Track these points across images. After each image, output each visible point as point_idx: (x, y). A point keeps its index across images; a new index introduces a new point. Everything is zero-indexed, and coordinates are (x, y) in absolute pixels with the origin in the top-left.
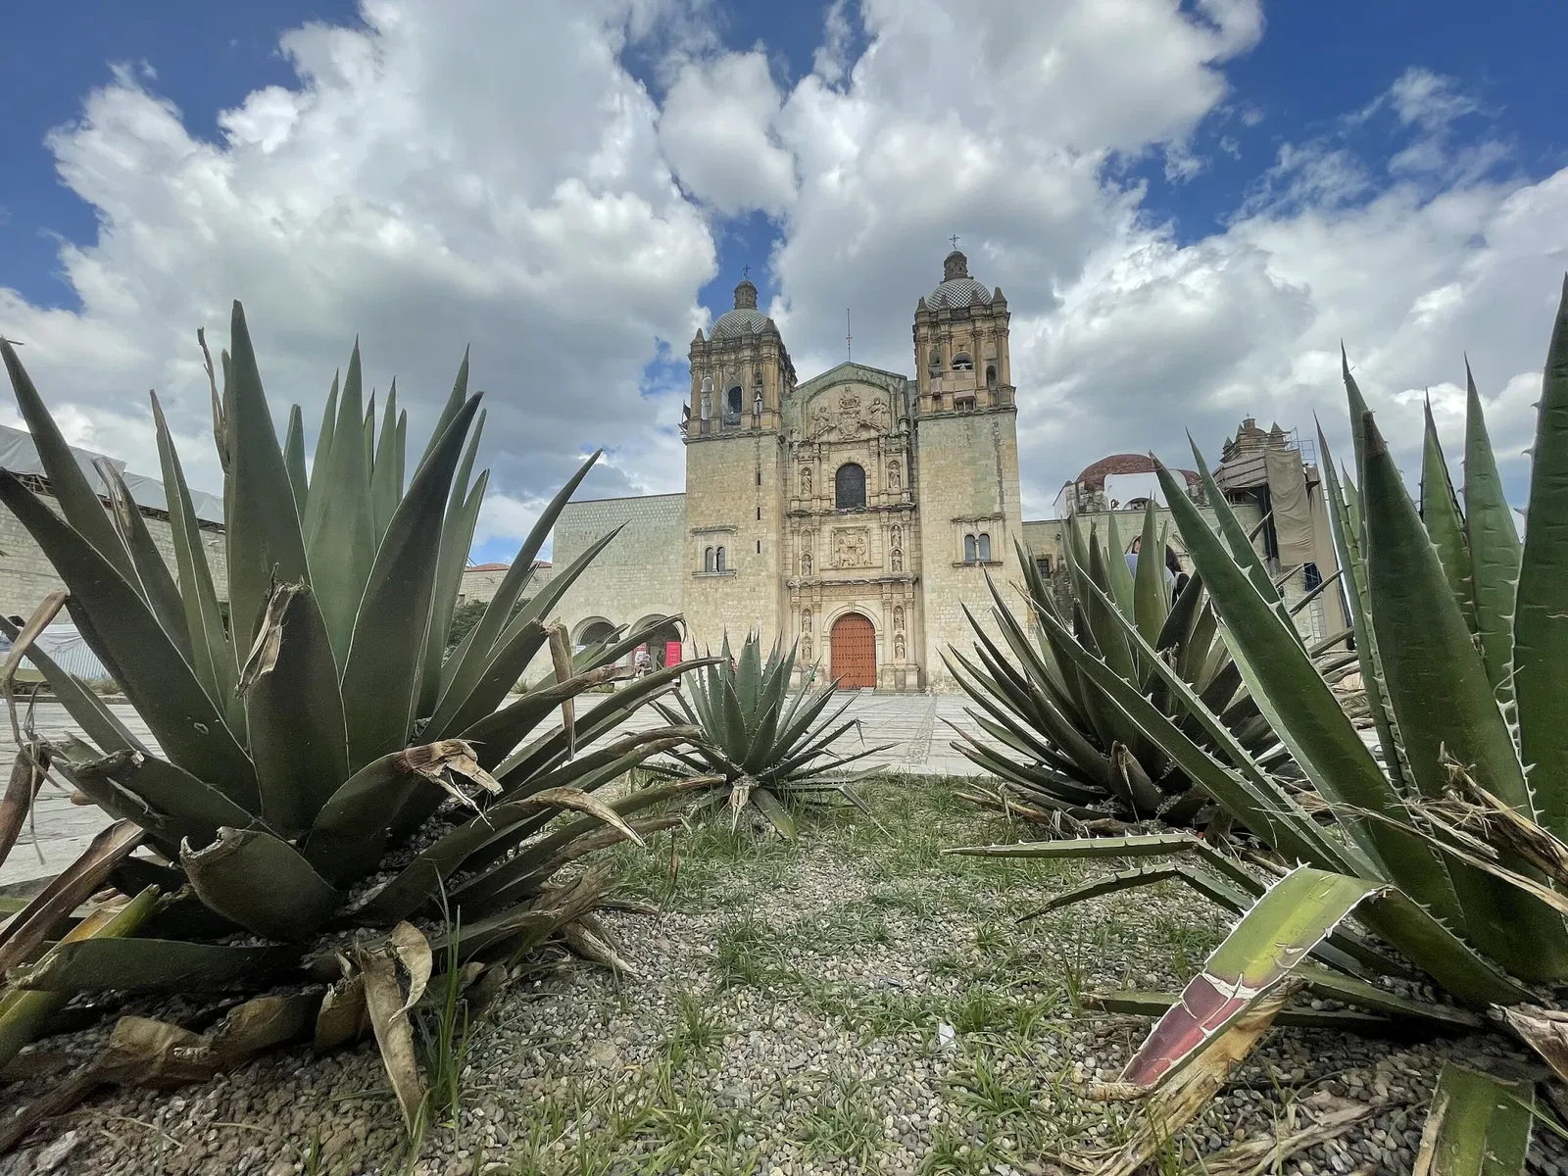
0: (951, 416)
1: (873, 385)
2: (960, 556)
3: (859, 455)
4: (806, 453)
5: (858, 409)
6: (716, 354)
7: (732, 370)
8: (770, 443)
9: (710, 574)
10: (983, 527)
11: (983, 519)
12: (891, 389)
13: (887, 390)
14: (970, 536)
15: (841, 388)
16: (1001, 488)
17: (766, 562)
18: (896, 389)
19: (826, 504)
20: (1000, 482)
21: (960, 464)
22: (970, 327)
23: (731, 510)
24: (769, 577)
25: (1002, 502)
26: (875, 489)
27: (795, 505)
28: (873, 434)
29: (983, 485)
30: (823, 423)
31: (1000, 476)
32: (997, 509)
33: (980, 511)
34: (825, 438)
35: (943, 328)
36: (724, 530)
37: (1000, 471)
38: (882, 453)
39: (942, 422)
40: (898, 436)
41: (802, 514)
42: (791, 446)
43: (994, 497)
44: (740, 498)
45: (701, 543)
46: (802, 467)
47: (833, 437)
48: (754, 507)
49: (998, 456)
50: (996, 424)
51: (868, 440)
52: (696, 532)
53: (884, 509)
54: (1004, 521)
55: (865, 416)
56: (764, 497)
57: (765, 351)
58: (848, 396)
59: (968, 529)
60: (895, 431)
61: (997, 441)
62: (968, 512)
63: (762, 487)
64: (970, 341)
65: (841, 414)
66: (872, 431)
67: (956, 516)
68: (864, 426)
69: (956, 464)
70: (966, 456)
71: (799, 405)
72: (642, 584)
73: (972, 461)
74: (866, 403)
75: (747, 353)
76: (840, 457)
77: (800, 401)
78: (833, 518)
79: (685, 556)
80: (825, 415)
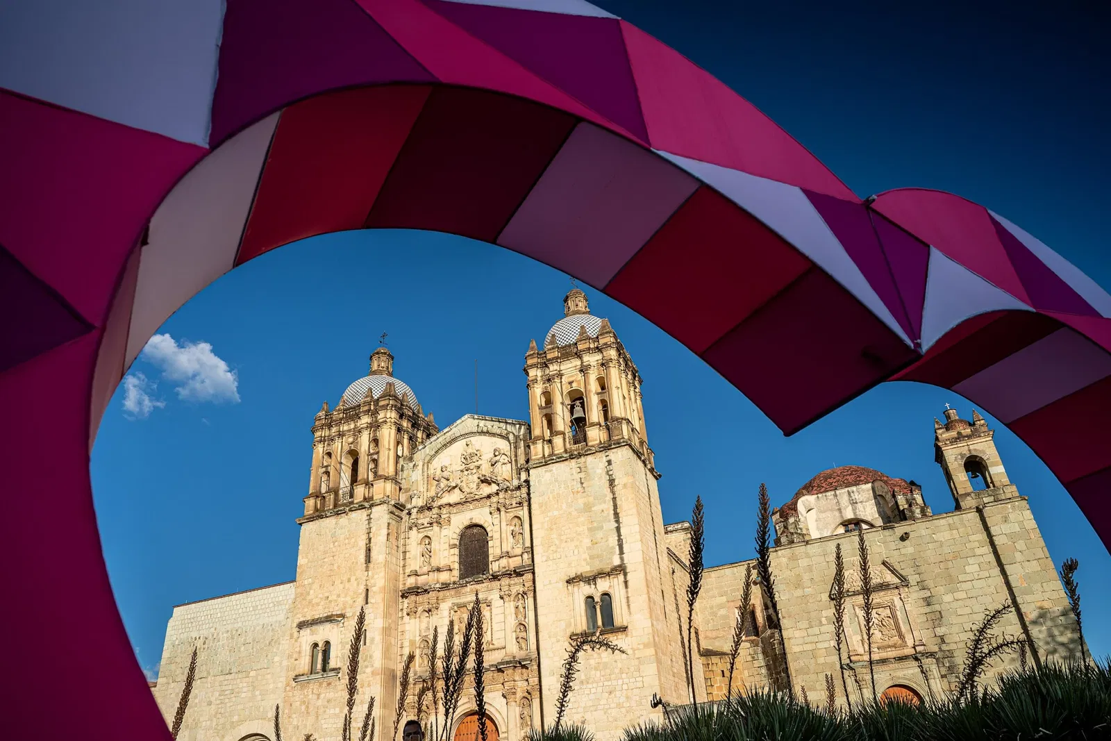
0: (561, 459)
1: (494, 435)
2: (579, 625)
3: (480, 515)
4: (425, 519)
5: (480, 462)
6: (336, 425)
7: (351, 440)
8: (381, 514)
9: (313, 676)
10: (603, 585)
11: (602, 574)
12: (511, 437)
13: (507, 439)
14: (590, 597)
15: (463, 442)
16: (619, 535)
17: (371, 657)
18: (516, 437)
19: (444, 577)
20: (618, 529)
21: (575, 513)
22: (578, 362)
23: (339, 596)
24: (373, 673)
25: (621, 552)
26: (498, 552)
27: (411, 582)
28: (494, 488)
29: (600, 535)
30: (443, 483)
31: (617, 521)
32: (617, 562)
33: (597, 566)
34: (444, 501)
35: (552, 367)
36: (329, 619)
37: (616, 515)
38: (503, 509)
39: (554, 467)
40: (519, 488)
41: (416, 591)
42: (409, 514)
43: (613, 548)
44: (349, 580)
45: (307, 637)
46: (421, 535)
47: (455, 497)
48: (362, 589)
49: (614, 499)
50: (609, 462)
51: (489, 497)
52: (301, 626)
53: (504, 575)
54: (625, 574)
55: (486, 470)
56: (372, 577)
57: (381, 415)
58: (470, 450)
59: (587, 589)
60: (516, 483)
61: (612, 482)
62: (586, 569)
63: (371, 565)
64: (580, 376)
65: (462, 471)
66: (493, 485)
67: (573, 575)
68: (485, 481)
69: (570, 513)
70: (581, 502)
71: (420, 467)
72: (243, 695)
73: (588, 508)
74: (487, 455)
75: (365, 420)
76: (460, 520)
77: (421, 464)
78: (453, 592)
79: (290, 656)
80: (446, 474)
